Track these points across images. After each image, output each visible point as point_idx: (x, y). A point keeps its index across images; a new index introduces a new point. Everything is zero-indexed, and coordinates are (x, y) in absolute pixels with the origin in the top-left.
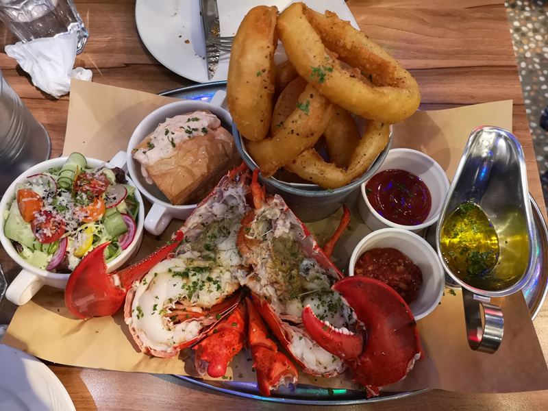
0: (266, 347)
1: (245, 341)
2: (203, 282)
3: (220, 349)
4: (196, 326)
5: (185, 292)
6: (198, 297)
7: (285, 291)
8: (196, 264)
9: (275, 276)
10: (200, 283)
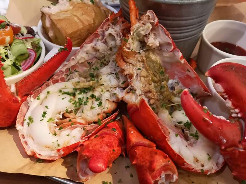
0: (144, 145)
1: (123, 147)
2: (87, 98)
3: (101, 147)
4: (79, 131)
5: (71, 107)
6: (83, 112)
7: (157, 100)
8: (82, 85)
9: (148, 85)
10: (85, 100)
